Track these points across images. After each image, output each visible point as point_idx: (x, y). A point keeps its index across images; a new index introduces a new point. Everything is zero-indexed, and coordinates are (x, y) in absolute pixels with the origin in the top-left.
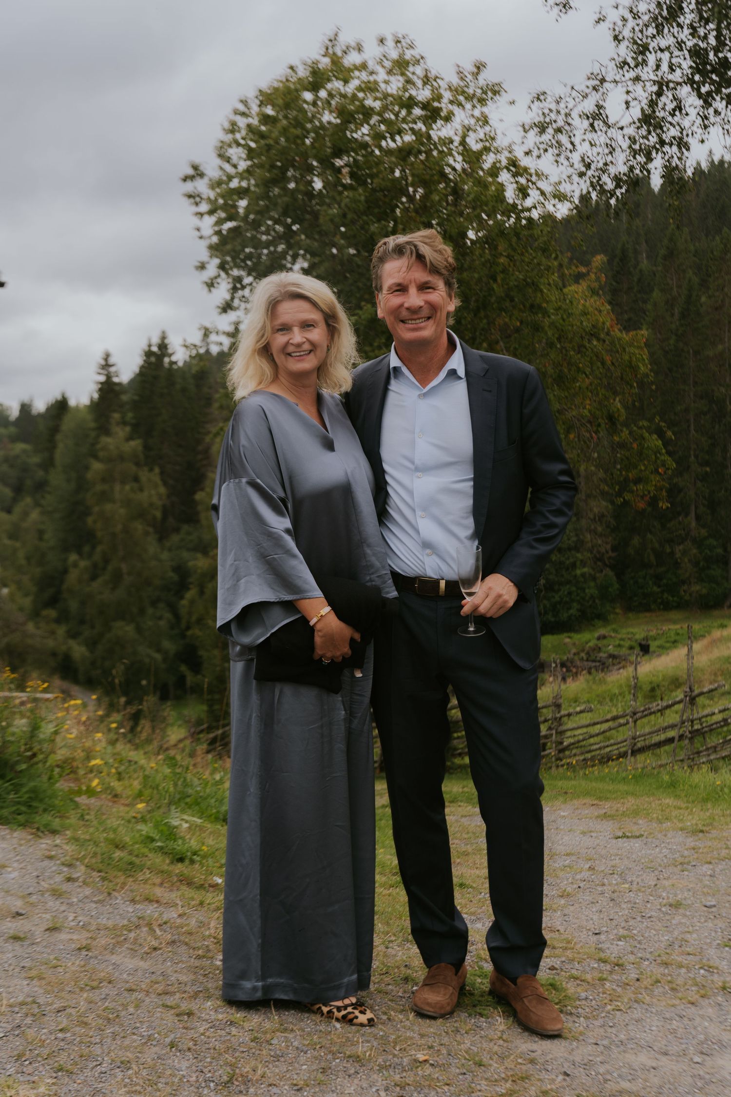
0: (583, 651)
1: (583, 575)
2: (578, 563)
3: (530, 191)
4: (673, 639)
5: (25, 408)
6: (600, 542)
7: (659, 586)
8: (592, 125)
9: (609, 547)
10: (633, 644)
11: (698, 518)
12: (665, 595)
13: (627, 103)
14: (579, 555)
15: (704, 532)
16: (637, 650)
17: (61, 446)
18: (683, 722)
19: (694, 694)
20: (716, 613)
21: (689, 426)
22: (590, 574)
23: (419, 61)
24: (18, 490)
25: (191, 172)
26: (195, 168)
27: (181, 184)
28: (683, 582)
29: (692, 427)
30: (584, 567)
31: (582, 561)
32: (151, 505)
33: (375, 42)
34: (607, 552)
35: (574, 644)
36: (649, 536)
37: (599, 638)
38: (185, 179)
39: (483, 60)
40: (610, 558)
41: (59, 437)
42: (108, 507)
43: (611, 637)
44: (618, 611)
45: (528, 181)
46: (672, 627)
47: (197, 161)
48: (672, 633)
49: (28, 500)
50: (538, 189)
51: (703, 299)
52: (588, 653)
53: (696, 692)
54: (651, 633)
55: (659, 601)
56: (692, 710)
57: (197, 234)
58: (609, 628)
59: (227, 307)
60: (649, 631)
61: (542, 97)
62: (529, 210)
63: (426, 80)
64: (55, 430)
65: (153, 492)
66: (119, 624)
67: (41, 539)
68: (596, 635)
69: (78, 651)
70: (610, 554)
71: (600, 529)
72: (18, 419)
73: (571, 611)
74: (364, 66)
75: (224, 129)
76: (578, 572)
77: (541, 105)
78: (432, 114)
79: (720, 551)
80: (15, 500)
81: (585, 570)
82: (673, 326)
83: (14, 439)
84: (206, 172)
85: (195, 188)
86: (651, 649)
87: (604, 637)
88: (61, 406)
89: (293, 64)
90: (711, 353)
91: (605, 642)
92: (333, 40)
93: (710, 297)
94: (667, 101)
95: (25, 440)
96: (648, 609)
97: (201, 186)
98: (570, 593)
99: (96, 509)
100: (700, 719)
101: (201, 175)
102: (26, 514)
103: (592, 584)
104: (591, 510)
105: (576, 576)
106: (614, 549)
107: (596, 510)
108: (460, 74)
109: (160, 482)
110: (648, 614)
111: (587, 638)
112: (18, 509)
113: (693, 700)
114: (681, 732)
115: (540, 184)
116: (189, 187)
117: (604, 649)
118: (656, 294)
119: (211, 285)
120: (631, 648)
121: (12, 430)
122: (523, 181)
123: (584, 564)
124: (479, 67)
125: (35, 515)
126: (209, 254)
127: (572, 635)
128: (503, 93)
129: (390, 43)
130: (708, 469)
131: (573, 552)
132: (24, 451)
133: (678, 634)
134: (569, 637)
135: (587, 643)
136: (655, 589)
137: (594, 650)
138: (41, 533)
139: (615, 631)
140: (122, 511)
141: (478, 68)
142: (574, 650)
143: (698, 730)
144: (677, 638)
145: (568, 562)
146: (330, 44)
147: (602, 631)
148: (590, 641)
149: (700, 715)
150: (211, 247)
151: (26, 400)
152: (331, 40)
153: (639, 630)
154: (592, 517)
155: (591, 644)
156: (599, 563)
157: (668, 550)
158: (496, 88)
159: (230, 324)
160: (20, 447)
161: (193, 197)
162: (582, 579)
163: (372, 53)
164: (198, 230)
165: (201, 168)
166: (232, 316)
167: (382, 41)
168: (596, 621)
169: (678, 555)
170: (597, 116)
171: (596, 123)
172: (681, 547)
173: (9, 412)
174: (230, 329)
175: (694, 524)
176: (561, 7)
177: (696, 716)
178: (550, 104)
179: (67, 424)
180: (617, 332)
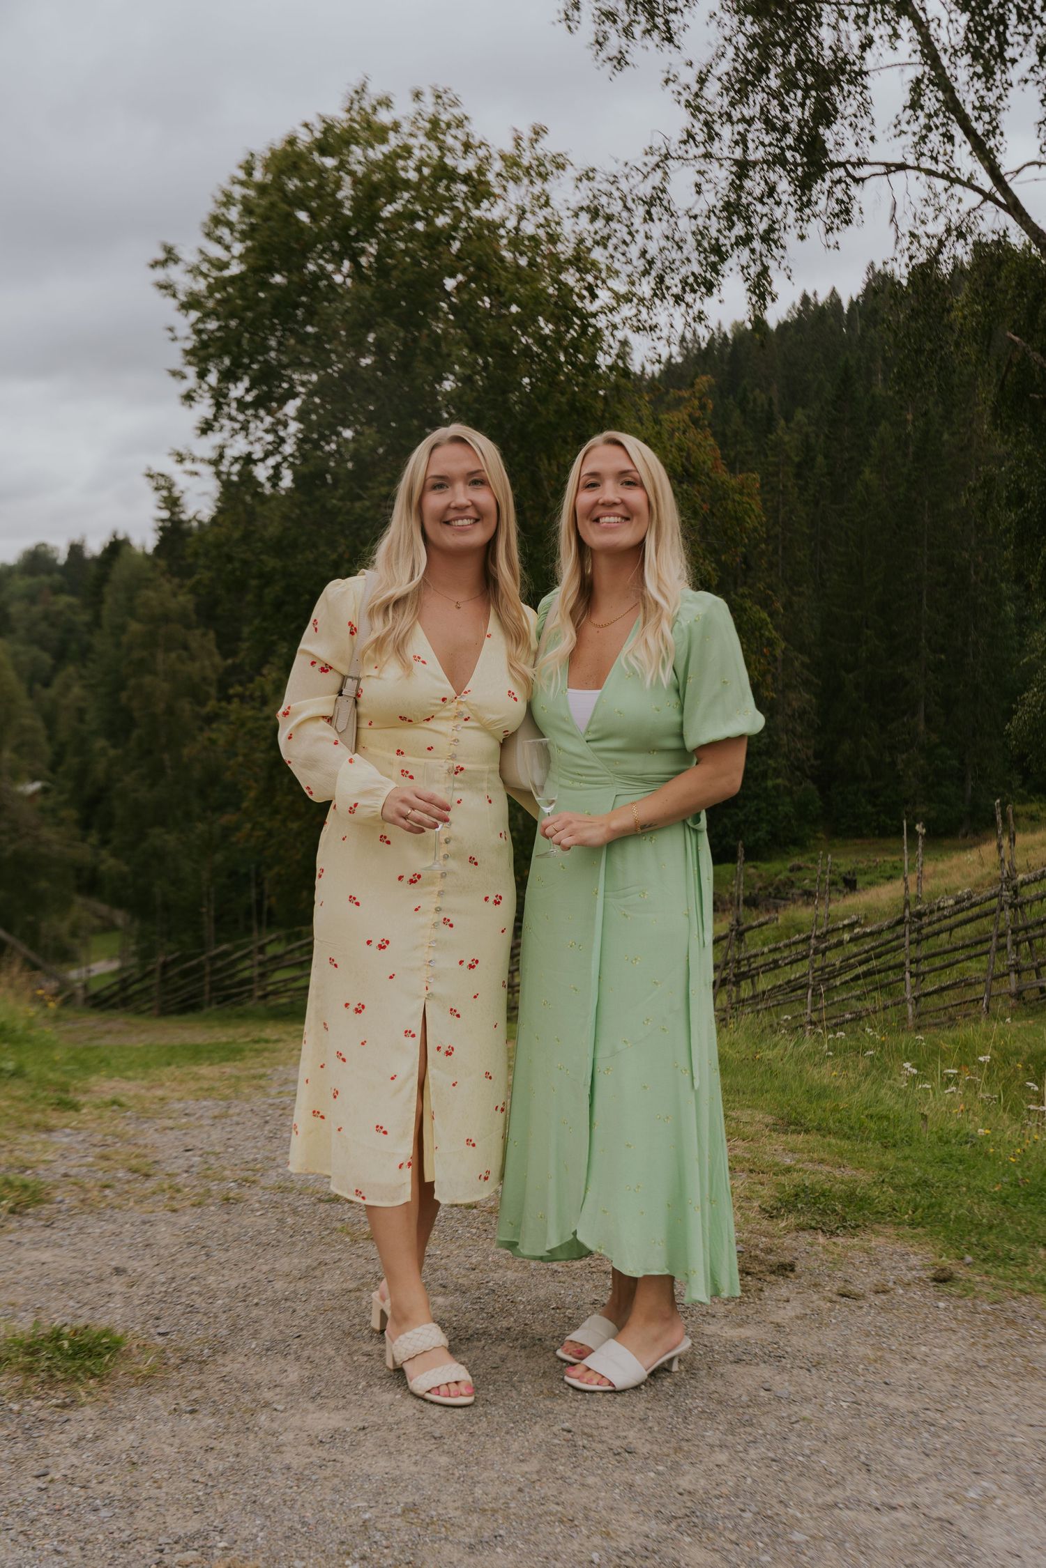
0: (771, 885)
1: (776, 787)
2: (770, 772)
3: (598, 292)
4: (887, 875)
5: (76, 550)
6: (799, 746)
7: (875, 805)
8: (649, 212)
9: (810, 752)
10: (836, 878)
11: (928, 719)
12: (883, 817)
13: (698, 186)
14: (771, 762)
15: (935, 738)
16: (841, 886)
17: (109, 600)
18: (727, 964)
19: (742, 928)
20: (947, 842)
21: (920, 601)
22: (785, 787)
23: (461, 122)
24: (61, 656)
25: (161, 255)
26: (169, 251)
27: (150, 271)
28: (906, 802)
29: (925, 601)
30: (778, 777)
31: (775, 769)
32: (204, 679)
33: (409, 97)
34: (808, 759)
35: (760, 876)
36: (864, 740)
37: (792, 870)
38: (156, 264)
39: (544, 123)
40: (812, 766)
41: (107, 589)
42: (147, 679)
43: (808, 868)
44: (820, 835)
45: (596, 278)
46: (888, 858)
47: (171, 242)
48: (888, 866)
49: (71, 669)
50: (609, 289)
51: (946, 436)
52: (777, 888)
53: (744, 926)
54: (861, 866)
55: (874, 824)
56: (739, 948)
57: (170, 334)
58: (807, 857)
59: (206, 428)
60: (858, 863)
61: (591, 174)
62: (594, 315)
63: (467, 147)
64: (102, 579)
65: (207, 663)
66: (157, 830)
67: (81, 720)
68: (789, 865)
69: (110, 864)
70: (813, 761)
71: (799, 729)
72: (68, 563)
73: (759, 834)
74: (396, 127)
75: (216, 201)
76: (770, 783)
77: (590, 184)
78: (479, 190)
79: (955, 763)
80: (55, 669)
81: (779, 781)
82: (905, 470)
83: (57, 590)
84: (181, 256)
85: (168, 276)
86: (859, 886)
87: (799, 868)
88: (117, 547)
89: (308, 121)
90: (952, 507)
91: (800, 874)
92: (360, 92)
93: (953, 434)
94: (755, 185)
95: (73, 593)
96: (860, 835)
97: (176, 274)
98: (758, 811)
99: (132, 682)
100: (748, 959)
101: (176, 260)
102: (67, 687)
103: (788, 799)
104: (789, 705)
105: (766, 789)
106: (817, 755)
107: (795, 704)
108: (518, 140)
109: (215, 650)
110: (858, 841)
111: (777, 869)
112: (58, 681)
113: (740, 935)
114: (724, 975)
115: (610, 283)
116: (160, 274)
117: (798, 884)
118: (884, 428)
119: (189, 397)
120: (833, 883)
121: (57, 577)
122: (590, 278)
123: (777, 773)
124: (539, 132)
125: (77, 690)
126: (183, 361)
127: (758, 864)
128: (568, 167)
129: (428, 99)
130: (943, 657)
131: (764, 758)
132: (70, 606)
133: (896, 868)
134: (754, 867)
135: (776, 875)
136: (869, 808)
137: (784, 884)
138: (81, 712)
139: (814, 861)
140: (166, 686)
141: (537, 133)
142: (760, 884)
143: (744, 973)
144: (894, 872)
145: (757, 770)
146: (355, 96)
147: (797, 861)
148: (780, 872)
149: (747, 955)
150: (187, 353)
151: (76, 538)
152: (357, 92)
153: (845, 862)
154: (790, 712)
155: (781, 877)
156: (798, 773)
157: (888, 760)
158: (560, 160)
159: (214, 448)
160: (64, 600)
161: (167, 288)
162: (774, 793)
163: (403, 109)
164: (171, 329)
165: (176, 251)
166: (215, 438)
167: (417, 96)
168: (791, 847)
169: (900, 766)
170: (655, 201)
171: (653, 210)
172: (904, 756)
173: (55, 555)
174: (213, 455)
175: (922, 727)
176: (615, 62)
177: (742, 956)
178: (601, 184)
179: (119, 572)
180: (723, 475)
